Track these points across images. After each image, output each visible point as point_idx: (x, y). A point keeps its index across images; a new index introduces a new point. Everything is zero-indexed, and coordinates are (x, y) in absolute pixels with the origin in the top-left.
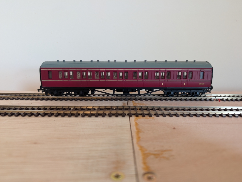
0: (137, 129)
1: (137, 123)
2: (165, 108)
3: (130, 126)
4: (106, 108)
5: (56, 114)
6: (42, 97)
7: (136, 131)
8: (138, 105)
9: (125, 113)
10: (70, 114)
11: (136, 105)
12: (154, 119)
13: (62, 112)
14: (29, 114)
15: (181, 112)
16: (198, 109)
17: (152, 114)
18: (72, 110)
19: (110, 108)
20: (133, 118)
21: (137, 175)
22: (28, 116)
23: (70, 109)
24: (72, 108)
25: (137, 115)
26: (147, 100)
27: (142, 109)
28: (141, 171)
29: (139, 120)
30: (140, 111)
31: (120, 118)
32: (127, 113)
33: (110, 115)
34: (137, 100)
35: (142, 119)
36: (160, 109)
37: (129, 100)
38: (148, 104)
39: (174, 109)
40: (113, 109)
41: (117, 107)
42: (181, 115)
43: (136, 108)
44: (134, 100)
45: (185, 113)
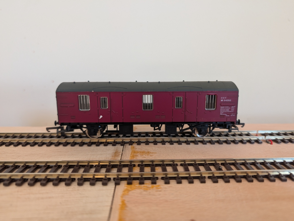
1: (126, 202)
2: (183, 163)
3: (111, 208)
9: (108, 177)
11: (135, 154)
12: (160, 189)
15: (209, 174)
16: (239, 164)
17: (157, 178)
19: (86, 165)
20: (124, 184)
24: (21, 165)
25: (130, 181)
26: (157, 144)
29: (130, 193)
31: (99, 185)
32: (112, 177)
33: (81, 182)
34: (140, 145)
35: (138, 191)
36: (174, 165)
37: (126, 145)
38: (156, 153)
39: (197, 165)
40: (93, 165)
41: (100, 162)
42: (209, 177)
43: (132, 163)
44: (135, 143)
45: (216, 175)
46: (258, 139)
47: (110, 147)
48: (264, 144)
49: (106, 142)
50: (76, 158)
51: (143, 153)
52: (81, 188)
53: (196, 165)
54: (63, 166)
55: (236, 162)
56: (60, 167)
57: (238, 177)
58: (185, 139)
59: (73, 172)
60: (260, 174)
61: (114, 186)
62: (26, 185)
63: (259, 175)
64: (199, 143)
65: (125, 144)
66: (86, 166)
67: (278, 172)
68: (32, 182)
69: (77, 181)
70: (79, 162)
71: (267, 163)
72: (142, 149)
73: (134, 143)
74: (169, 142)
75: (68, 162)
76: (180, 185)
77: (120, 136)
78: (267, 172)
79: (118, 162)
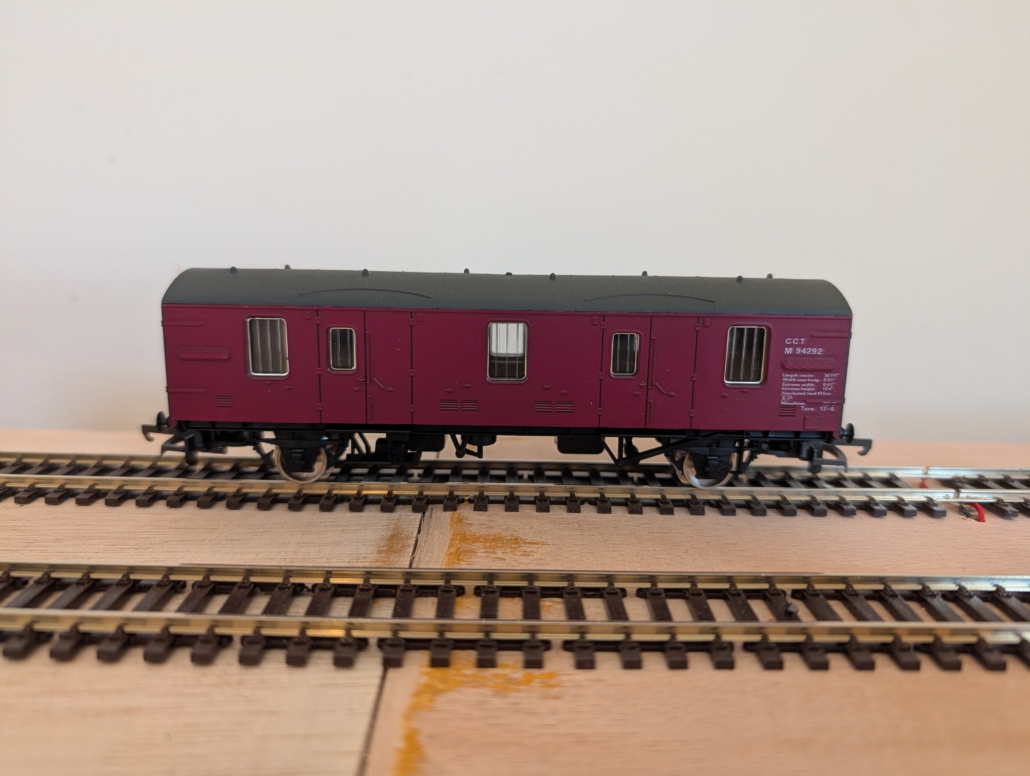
1: (422, 739)
2: (647, 585)
3: (363, 764)
9: (356, 634)
11: (465, 546)
15: (748, 632)
17: (547, 645)
19: (275, 585)
20: (417, 665)
25: (441, 651)
26: (548, 511)
31: (321, 666)
32: (372, 635)
33: (253, 651)
34: (486, 510)
35: (471, 694)
36: (611, 593)
37: (432, 510)
38: (543, 544)
39: (699, 595)
40: (302, 586)
41: (329, 574)
42: (748, 647)
43: (454, 583)
44: (466, 503)
45: (774, 638)
46: (930, 499)
47: (372, 514)
48: (953, 519)
49: (359, 496)
50: (241, 553)
51: (495, 541)
52: (253, 675)
53: (697, 596)
54: (189, 584)
55: (852, 587)
56: (178, 587)
57: (861, 648)
58: (654, 492)
59: (224, 610)
60: (948, 639)
62: (42, 657)
63: (942, 643)
64: (707, 509)
65: (430, 506)
66: (276, 590)
67: (1015, 632)
68: (66, 646)
69: (237, 646)
70: (250, 572)
71: (970, 597)
72: (492, 527)
73: (463, 501)
74: (592, 502)
75: (211, 571)
76: (633, 675)
77: (412, 475)
78: (973, 632)
79: (400, 575)
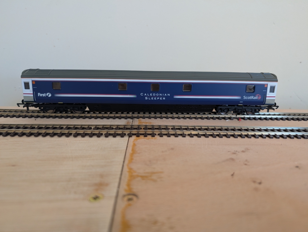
0: (133, 150)
2: (173, 127)
4: (104, 127)
5: (44, 133)
6: (36, 114)
7: (131, 152)
8: (144, 124)
9: (124, 133)
10: (60, 133)
11: (141, 123)
12: (156, 139)
13: (51, 131)
14: (11, 134)
16: (209, 129)
17: (156, 134)
18: (64, 128)
20: (134, 137)
21: (117, 197)
22: (10, 136)
23: (62, 128)
24: (64, 127)
25: (138, 135)
26: (156, 119)
27: (147, 128)
28: (122, 192)
29: (138, 140)
30: (144, 130)
31: (118, 138)
32: (127, 133)
33: (107, 135)
34: (145, 119)
35: (143, 140)
36: (166, 128)
37: (134, 119)
38: (155, 123)
39: (182, 129)
41: (118, 126)
42: (189, 135)
43: (140, 127)
44: (141, 118)
47: (123, 120)
48: (235, 120)
51: (147, 123)
57: (207, 135)
58: (177, 115)
61: (128, 138)
62: (71, 137)
63: (220, 134)
64: (187, 119)
66: (109, 128)
67: (233, 133)
68: (75, 135)
69: (104, 135)
70: (103, 125)
71: (229, 129)
74: (165, 117)
75: (96, 126)
76: (169, 138)
79: (130, 126)
